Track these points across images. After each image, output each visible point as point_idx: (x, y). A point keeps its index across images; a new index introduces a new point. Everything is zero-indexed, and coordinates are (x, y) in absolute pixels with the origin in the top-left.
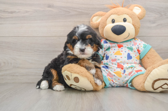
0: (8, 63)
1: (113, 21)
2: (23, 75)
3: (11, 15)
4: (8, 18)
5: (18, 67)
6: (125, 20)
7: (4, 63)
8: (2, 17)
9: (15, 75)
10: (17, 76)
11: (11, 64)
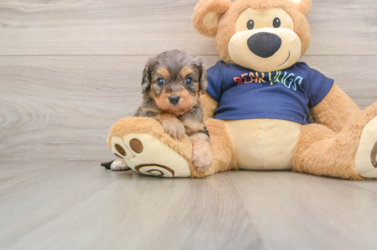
0: (38, 116)
1: (250, 25)
2: (72, 144)
3: (44, 6)
4: (38, 13)
5: (60, 126)
6: (276, 23)
7: (30, 115)
8: (25, 10)
9: (53, 142)
10: (56, 144)
11: (44, 116)
